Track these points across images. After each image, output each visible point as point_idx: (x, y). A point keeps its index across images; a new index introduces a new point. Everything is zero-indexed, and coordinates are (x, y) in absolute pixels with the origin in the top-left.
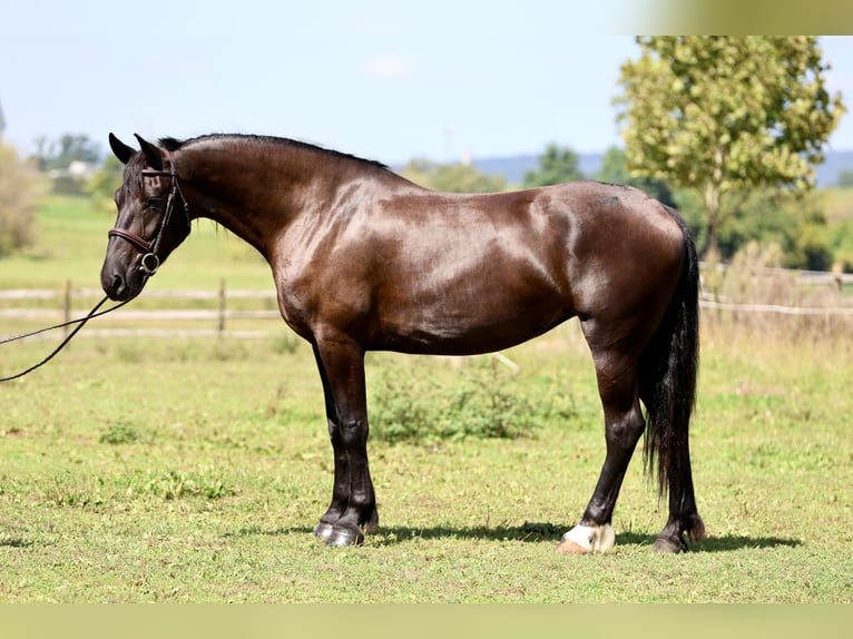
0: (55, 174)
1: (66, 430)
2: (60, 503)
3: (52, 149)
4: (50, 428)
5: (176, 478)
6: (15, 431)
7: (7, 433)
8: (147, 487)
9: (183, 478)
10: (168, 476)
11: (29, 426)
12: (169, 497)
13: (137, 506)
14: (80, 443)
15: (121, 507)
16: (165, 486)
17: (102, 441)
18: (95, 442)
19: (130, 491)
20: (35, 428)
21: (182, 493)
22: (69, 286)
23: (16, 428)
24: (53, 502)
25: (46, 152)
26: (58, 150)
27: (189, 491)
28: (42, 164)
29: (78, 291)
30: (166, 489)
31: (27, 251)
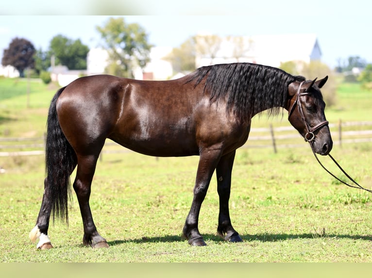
0: (346, 73)
1: (319, 180)
2: (301, 207)
3: (344, 63)
4: (312, 180)
5: (349, 196)
6: (297, 181)
7: (294, 182)
8: (337, 200)
9: (352, 196)
10: (347, 195)
11: (304, 179)
12: (346, 203)
13: (332, 207)
14: (324, 185)
15: (326, 208)
16: (345, 199)
17: (333, 183)
18: (330, 184)
19: (330, 202)
20: (306, 180)
21: (352, 202)
22: (341, 121)
23: (298, 180)
24: (299, 207)
25: (342, 65)
26: (347, 63)
27: (354, 201)
28: (339, 70)
29: (345, 123)
30: (345, 200)
31: (333, 108)
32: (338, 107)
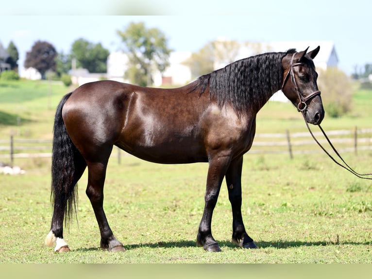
0: (362, 80)
1: (333, 187)
2: (315, 215)
3: (361, 69)
4: (327, 187)
5: (363, 204)
6: (312, 188)
7: (309, 189)
8: (352, 208)
9: (366, 204)
10: (361, 203)
11: (319, 186)
12: (360, 211)
13: (346, 215)
14: (338, 192)
15: (340, 215)
16: (359, 207)
17: (347, 190)
18: (344, 191)
19: (344, 209)
20: (321, 187)
21: (366, 210)
22: (356, 128)
23: (313, 186)
24: (313, 214)
25: (358, 72)
26: (363, 70)
27: (368, 209)
28: (356, 77)
29: (360, 130)
32: (354, 113)
